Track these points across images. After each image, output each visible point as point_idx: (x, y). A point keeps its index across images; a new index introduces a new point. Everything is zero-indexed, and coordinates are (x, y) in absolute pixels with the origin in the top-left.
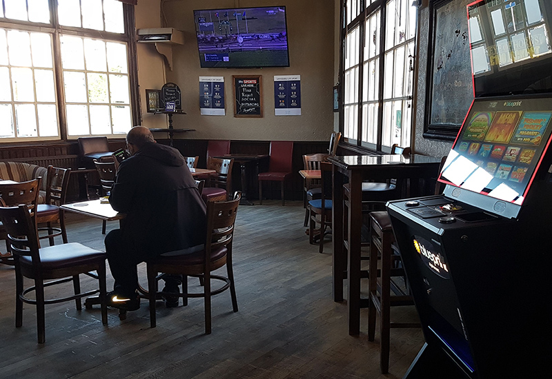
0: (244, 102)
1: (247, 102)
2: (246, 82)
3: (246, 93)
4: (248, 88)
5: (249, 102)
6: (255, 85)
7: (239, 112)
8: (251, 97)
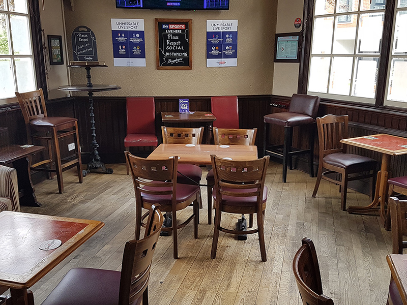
0: (169, 51)
1: (172, 51)
2: (171, 27)
3: (171, 40)
4: (174, 35)
5: (176, 51)
6: (183, 30)
7: (163, 62)
8: (178, 46)
